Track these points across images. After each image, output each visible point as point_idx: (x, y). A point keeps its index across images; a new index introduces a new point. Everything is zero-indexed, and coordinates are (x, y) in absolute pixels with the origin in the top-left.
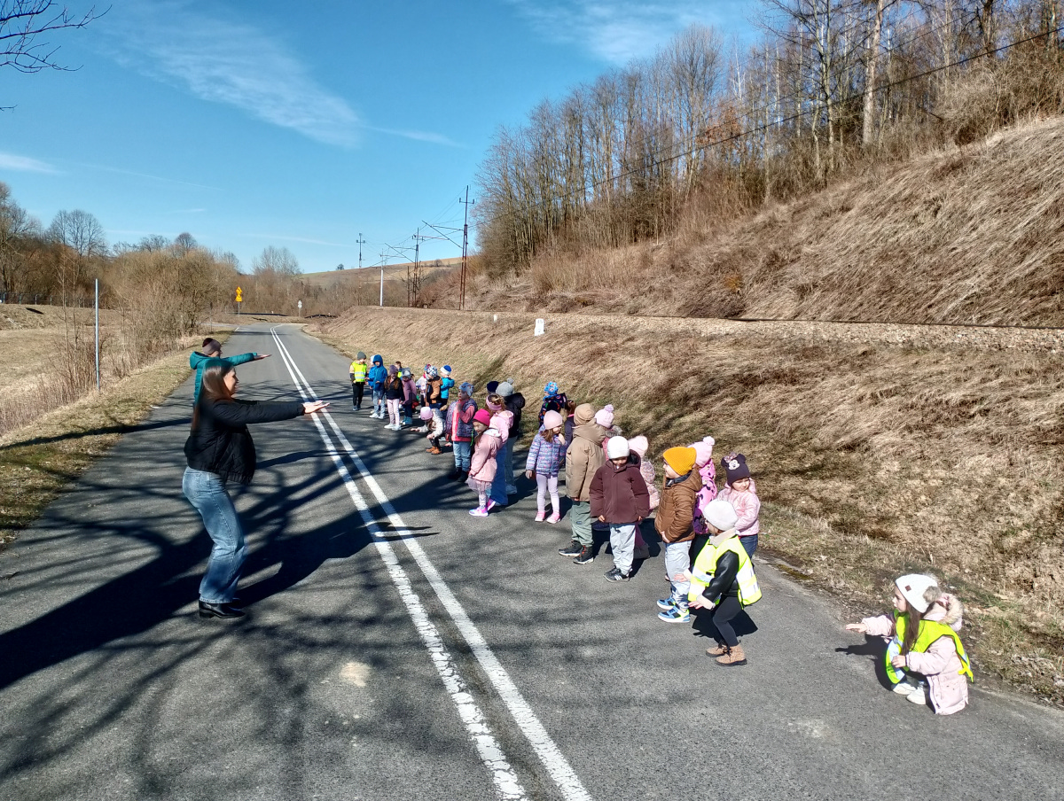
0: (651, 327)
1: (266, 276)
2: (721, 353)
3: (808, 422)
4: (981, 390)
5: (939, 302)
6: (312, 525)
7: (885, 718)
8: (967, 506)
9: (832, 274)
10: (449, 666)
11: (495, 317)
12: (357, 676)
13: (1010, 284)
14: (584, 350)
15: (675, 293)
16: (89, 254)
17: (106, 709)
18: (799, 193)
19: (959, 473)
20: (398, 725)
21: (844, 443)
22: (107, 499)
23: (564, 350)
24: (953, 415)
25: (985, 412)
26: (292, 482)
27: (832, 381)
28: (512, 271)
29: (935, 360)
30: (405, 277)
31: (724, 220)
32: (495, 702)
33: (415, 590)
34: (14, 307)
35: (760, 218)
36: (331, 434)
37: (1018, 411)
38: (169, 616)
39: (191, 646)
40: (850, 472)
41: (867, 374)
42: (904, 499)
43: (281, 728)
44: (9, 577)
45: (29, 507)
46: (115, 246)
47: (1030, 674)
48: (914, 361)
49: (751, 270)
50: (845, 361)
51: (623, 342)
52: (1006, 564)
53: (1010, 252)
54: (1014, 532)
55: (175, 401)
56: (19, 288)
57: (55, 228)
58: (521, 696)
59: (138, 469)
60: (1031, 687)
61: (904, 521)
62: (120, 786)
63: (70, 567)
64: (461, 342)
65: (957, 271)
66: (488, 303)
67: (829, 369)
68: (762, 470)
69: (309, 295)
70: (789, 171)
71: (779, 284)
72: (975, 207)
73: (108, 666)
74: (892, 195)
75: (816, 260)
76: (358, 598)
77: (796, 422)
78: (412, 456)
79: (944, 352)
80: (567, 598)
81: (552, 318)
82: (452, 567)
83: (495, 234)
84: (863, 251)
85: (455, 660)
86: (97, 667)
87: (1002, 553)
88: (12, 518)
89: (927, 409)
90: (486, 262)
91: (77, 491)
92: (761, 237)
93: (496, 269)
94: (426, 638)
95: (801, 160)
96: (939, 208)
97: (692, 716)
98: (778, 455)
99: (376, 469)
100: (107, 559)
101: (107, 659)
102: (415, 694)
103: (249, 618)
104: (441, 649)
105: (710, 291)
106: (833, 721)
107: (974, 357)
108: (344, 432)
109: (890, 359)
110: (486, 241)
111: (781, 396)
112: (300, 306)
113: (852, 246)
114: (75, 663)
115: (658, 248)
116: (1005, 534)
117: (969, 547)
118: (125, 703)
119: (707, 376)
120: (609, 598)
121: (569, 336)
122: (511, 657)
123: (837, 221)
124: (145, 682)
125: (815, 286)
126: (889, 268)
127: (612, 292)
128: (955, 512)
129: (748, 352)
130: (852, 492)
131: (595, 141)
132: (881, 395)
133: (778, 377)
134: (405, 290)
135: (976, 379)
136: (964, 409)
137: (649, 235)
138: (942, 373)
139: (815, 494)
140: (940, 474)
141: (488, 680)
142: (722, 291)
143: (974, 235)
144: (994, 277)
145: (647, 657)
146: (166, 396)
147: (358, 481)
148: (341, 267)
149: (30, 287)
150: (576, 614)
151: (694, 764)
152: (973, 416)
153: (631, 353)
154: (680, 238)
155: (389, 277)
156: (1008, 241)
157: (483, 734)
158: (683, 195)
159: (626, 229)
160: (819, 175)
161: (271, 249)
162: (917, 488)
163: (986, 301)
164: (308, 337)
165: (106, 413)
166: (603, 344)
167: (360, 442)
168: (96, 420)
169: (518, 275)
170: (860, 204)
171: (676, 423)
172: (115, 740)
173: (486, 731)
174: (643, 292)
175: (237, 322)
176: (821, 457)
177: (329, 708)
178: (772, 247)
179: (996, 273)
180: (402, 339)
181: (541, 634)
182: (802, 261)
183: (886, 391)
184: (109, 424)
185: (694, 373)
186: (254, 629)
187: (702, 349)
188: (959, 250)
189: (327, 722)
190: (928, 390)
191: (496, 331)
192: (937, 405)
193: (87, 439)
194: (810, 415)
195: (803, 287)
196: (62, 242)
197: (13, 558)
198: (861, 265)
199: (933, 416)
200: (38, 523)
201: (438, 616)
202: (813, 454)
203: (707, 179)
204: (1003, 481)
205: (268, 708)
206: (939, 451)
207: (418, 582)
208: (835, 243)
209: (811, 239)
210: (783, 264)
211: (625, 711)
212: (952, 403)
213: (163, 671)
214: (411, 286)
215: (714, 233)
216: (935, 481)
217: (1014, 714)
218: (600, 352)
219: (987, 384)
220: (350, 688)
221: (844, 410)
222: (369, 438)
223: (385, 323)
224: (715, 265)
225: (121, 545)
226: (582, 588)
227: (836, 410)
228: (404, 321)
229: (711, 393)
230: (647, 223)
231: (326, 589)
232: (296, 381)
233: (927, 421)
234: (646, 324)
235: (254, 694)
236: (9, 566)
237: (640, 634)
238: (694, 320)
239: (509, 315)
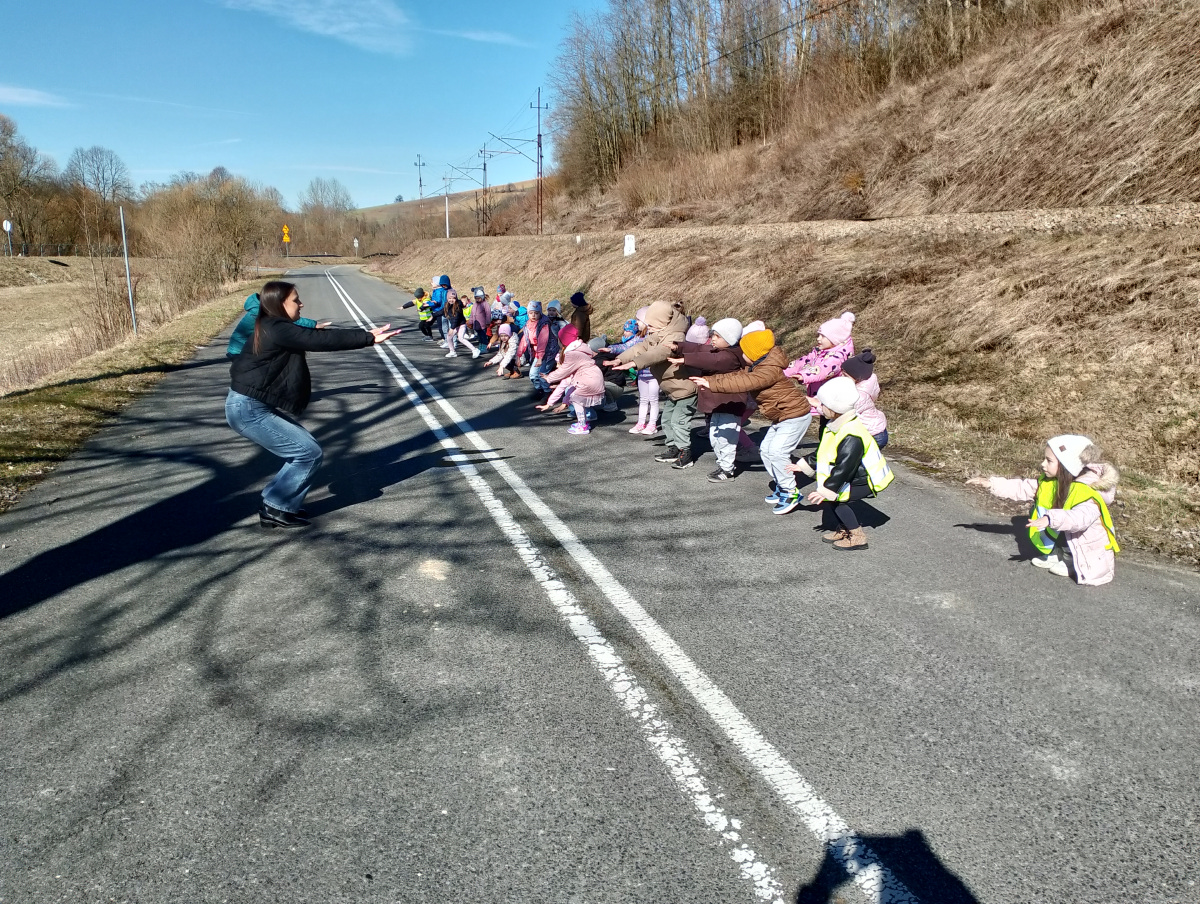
0: (758, 235)
1: (316, 214)
2: (840, 256)
3: (940, 324)
4: (1143, 272)
5: (1095, 187)
6: (381, 445)
7: (1025, 590)
8: (1124, 399)
9: (970, 163)
10: (537, 558)
11: (578, 239)
12: (436, 571)
13: (1180, 160)
14: (683, 266)
15: (786, 200)
16: (113, 197)
17: (162, 610)
18: (929, 71)
19: (1115, 364)
20: (482, 610)
21: (983, 343)
22: (153, 431)
23: (659, 268)
24: (1109, 302)
25: (1146, 296)
26: (356, 408)
27: (969, 276)
28: (596, 187)
29: (1089, 244)
30: (473, 204)
31: (842, 110)
32: (588, 588)
33: (497, 497)
34: (35, 260)
35: (885, 104)
36: (398, 364)
37: (1185, 291)
38: (229, 528)
39: (253, 553)
40: (989, 374)
41: (1010, 266)
42: (1052, 397)
43: (355, 619)
44: (50, 503)
45: (67, 441)
46: (142, 187)
47: (1191, 546)
48: (1065, 247)
49: (874, 166)
50: (984, 254)
51: (728, 254)
52: (1169, 457)
53: (1180, 122)
54: (1178, 422)
55: (222, 342)
56: (39, 240)
57: (72, 169)
58: (617, 581)
59: (186, 403)
60: (1191, 558)
61: (1051, 420)
62: (183, 675)
63: (116, 492)
64: (541, 270)
65: (1116, 149)
66: (570, 225)
67: (965, 263)
68: (889, 379)
69: (365, 232)
70: (918, 45)
71: (907, 179)
72: (1139, 72)
73: (163, 574)
74: (1039, 65)
75: (950, 148)
76: (433, 506)
77: (928, 325)
78: (490, 381)
79: (1100, 235)
80: (666, 498)
81: (644, 235)
82: (538, 476)
83: (575, 145)
84: (1006, 134)
85: (544, 553)
86: (150, 575)
87: (1164, 446)
88: (49, 451)
89: (1080, 297)
90: (566, 180)
91: (119, 425)
92: (886, 127)
93: (578, 186)
94: (511, 537)
95: (931, 31)
96: (1095, 76)
97: (808, 594)
98: (909, 362)
99: (450, 393)
100: (156, 482)
101: (162, 568)
102: (499, 583)
103: (315, 527)
104: (529, 545)
105: (826, 194)
106: (965, 594)
107: (1134, 238)
108: (411, 362)
109: (1036, 248)
110: (563, 156)
111: (910, 298)
112: (356, 245)
113: (994, 129)
114: (127, 573)
115: (765, 150)
116: (1167, 425)
117: (1126, 442)
118: (182, 605)
119: (824, 282)
120: (712, 496)
121: (665, 252)
122: (605, 550)
123: (975, 101)
124: (205, 585)
125: (950, 179)
126: (1037, 152)
127: (713, 203)
128: (1110, 406)
129: (870, 254)
130: (991, 394)
131: (686, 26)
132: (1026, 286)
133: (907, 276)
134: (473, 220)
135: (1137, 261)
136: (1122, 294)
137: (754, 135)
138: (1097, 257)
139: (950, 400)
140: (1094, 367)
141: (580, 569)
142: (841, 192)
143: (1137, 105)
144: (1160, 154)
145: (756, 545)
146: (212, 337)
147: (431, 404)
148: (400, 199)
149: (51, 239)
150: (676, 511)
151: (809, 633)
152: (1133, 301)
153: (737, 265)
154: (789, 137)
155: (455, 206)
156: (1178, 110)
157: (575, 614)
158: (793, 84)
159: (727, 129)
160: (953, 48)
161: (319, 181)
162: (1066, 384)
163: (1149, 182)
164: (368, 277)
165: (146, 354)
166: (704, 258)
167: (430, 370)
168: (135, 361)
169: (603, 192)
170: (1003, 78)
171: (790, 337)
172: (175, 636)
173: (579, 611)
174: (750, 200)
175: (286, 266)
176: (956, 360)
177: (407, 599)
178: (898, 137)
179: (1162, 148)
180: (474, 272)
181: (637, 529)
182: (935, 150)
183: (1032, 282)
184: (149, 364)
185: (809, 281)
186: (322, 536)
187: (818, 253)
188: (1120, 124)
189: (405, 612)
190: (1080, 277)
191: (580, 254)
192: (1090, 291)
193: (126, 378)
194: (944, 316)
195: (935, 181)
196: (82, 185)
197: (52, 486)
198: (1005, 149)
199: (1086, 304)
200: (77, 455)
201: (523, 517)
202: (947, 357)
203: (820, 65)
204: (1165, 370)
205: (340, 601)
206: (1093, 342)
207: (501, 489)
208: (973, 127)
209: (944, 124)
210: (913, 154)
211: (732, 591)
212: (1108, 289)
213: (224, 575)
214: (481, 215)
215: (831, 127)
216: (1087, 375)
217: (1172, 583)
218: (701, 267)
219: (1150, 265)
220: (430, 582)
221: (983, 307)
222: (440, 366)
223: (454, 256)
224: (832, 163)
225: (171, 470)
226: (682, 488)
227: (974, 307)
228: (474, 252)
229: (829, 301)
230: (752, 120)
231: (399, 499)
232: (356, 318)
233: (1079, 311)
234: (753, 232)
235: (324, 591)
236: (49, 494)
237: (746, 526)
238: (809, 223)
239: (593, 235)
